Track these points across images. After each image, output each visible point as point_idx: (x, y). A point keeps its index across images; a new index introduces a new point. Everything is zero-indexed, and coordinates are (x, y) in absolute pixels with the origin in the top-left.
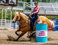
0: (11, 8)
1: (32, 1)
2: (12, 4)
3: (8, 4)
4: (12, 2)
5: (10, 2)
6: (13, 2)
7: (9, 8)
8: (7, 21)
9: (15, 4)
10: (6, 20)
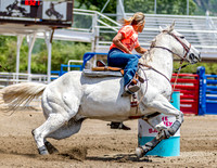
0: (48, 34)
1: (123, 8)
2: (54, 18)
3: (38, 20)
4: (52, 11)
5: (47, 13)
6: (56, 14)
7: (42, 34)
8: (33, 80)
9: (64, 18)
10: (30, 75)
